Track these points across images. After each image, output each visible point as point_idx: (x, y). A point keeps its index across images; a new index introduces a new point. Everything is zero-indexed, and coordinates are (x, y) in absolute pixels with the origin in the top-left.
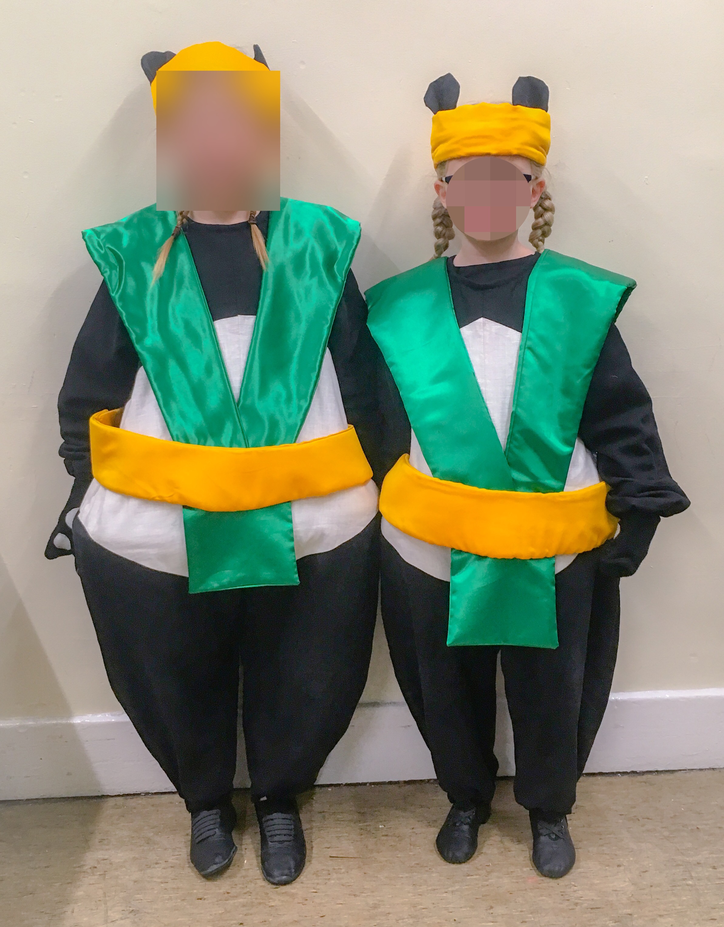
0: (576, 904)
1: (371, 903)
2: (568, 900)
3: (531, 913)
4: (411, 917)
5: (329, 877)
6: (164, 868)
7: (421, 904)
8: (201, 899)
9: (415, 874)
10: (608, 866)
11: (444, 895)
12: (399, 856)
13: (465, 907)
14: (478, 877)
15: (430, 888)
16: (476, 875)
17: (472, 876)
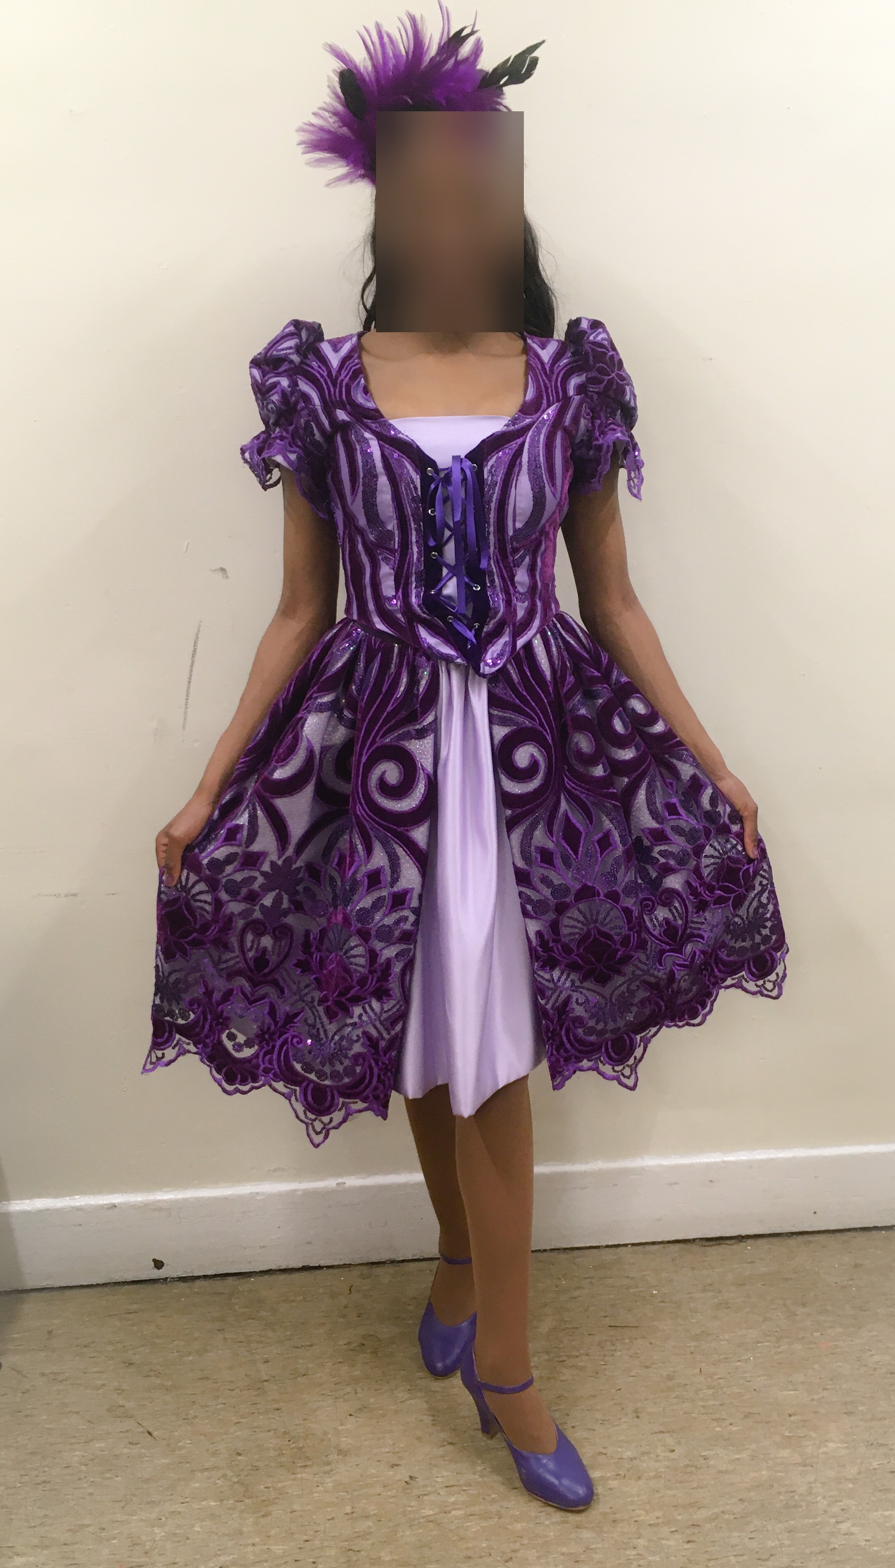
0: (875, 1369)
1: (665, 1374)
2: (866, 1365)
3: (831, 1380)
4: (709, 1387)
5: (613, 1348)
7: (717, 1374)
9: (703, 1342)
11: (739, 1364)
12: (682, 1323)
13: (764, 1376)
14: (768, 1344)
15: (722, 1357)
16: (767, 1342)
17: (762, 1343)
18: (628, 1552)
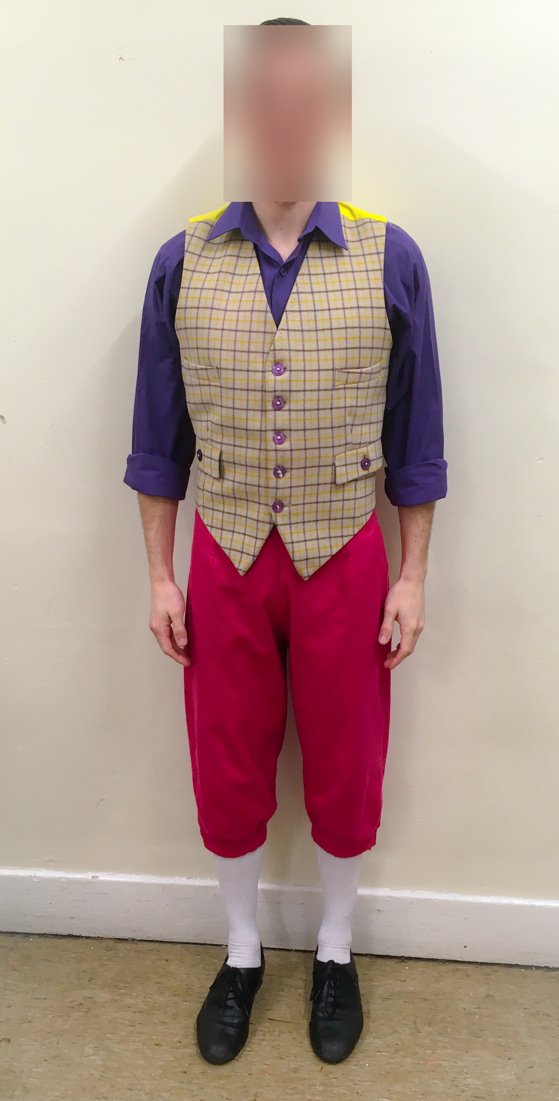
6: (134, 1013)
8: (157, 1045)
10: (500, 1057)
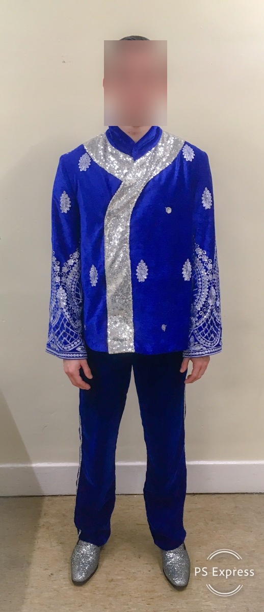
18: (125, 606)
